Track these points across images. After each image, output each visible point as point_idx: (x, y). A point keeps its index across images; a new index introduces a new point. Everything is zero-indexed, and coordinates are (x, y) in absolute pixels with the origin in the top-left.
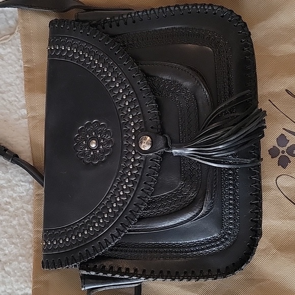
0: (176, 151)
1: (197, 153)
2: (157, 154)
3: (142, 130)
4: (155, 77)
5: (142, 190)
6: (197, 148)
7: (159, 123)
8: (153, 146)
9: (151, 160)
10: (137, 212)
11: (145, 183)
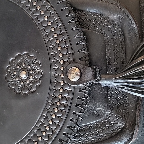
0: (105, 83)
1: (127, 84)
2: (86, 85)
3: (70, 62)
4: (82, 10)
5: (71, 120)
6: (128, 79)
7: (87, 54)
8: (83, 78)
9: (80, 91)
10: (67, 141)
11: (74, 113)
